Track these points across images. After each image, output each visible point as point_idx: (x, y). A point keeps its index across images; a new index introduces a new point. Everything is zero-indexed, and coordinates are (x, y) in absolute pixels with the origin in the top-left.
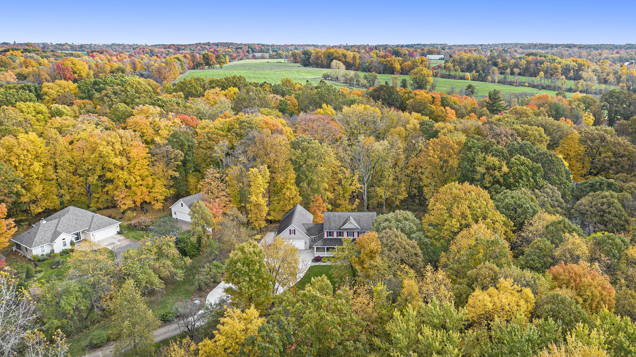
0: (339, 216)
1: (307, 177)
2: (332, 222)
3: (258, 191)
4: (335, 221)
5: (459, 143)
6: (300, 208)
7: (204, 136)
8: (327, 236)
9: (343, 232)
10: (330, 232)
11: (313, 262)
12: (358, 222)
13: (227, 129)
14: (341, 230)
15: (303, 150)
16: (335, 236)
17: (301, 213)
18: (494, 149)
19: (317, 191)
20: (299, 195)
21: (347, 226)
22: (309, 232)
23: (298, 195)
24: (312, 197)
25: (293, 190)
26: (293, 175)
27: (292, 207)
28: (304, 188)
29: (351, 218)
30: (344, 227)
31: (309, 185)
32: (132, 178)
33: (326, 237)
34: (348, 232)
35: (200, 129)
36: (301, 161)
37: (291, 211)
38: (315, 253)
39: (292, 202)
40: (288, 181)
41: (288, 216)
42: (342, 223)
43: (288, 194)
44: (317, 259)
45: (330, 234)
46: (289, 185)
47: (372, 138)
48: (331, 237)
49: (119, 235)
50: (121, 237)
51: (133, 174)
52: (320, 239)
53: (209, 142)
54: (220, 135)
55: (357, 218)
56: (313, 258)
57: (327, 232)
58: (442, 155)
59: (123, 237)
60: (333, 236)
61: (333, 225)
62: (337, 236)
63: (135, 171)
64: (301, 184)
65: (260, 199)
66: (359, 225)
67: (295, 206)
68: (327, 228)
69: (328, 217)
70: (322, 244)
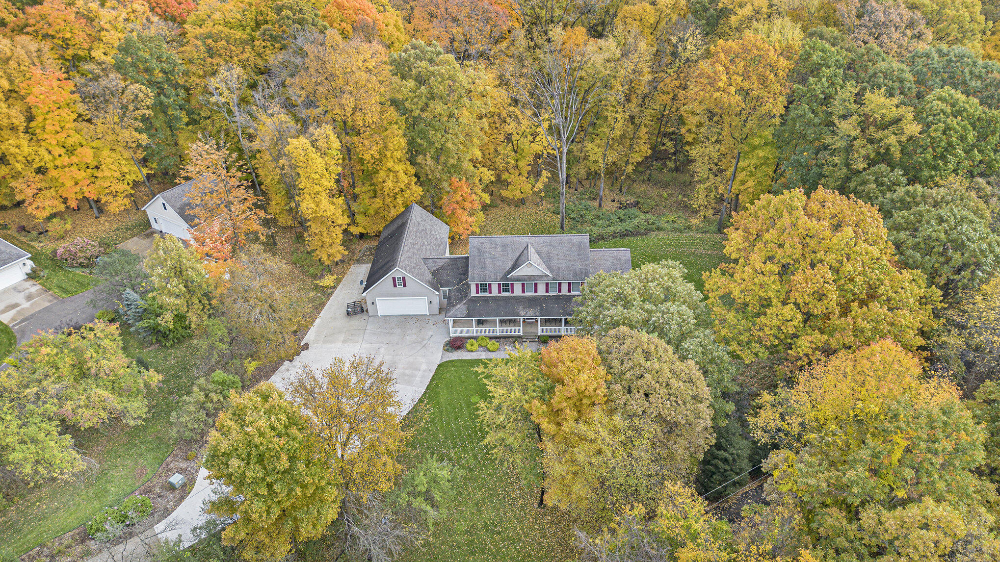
0: (505, 246)
1: (431, 144)
2: (488, 261)
3: (317, 188)
4: (493, 258)
5: (787, 52)
6: (418, 214)
7: (197, 47)
8: (477, 292)
9: (512, 285)
10: (483, 285)
11: (447, 350)
12: (547, 260)
13: (252, 24)
14: (508, 279)
15: (421, 80)
16: (495, 292)
17: (421, 228)
18: (881, 71)
19: (457, 169)
20: (416, 183)
21: (522, 271)
22: (437, 280)
23: (413, 183)
24: (445, 184)
25: (401, 174)
26: (398, 142)
27: (403, 209)
28: (427, 168)
29: (531, 250)
30: (516, 273)
31: (437, 159)
32: (43, 152)
33: (473, 293)
34: (523, 284)
35: (194, 24)
36: (414, 107)
37: (399, 222)
38: (451, 329)
39: (400, 200)
40: (389, 154)
41: (392, 234)
42: (511, 263)
43: (389, 184)
44: (456, 344)
45: (484, 287)
46: (390, 164)
47: (580, 32)
48: (487, 294)
49: (31, 282)
50: (34, 288)
51: (43, 143)
52: (461, 299)
53: (209, 60)
54: (236, 40)
55: (545, 250)
56: (448, 339)
57: (477, 285)
58: (746, 85)
59: (39, 287)
60: (490, 292)
61: (489, 267)
62: (500, 292)
63: (46, 136)
64: (420, 159)
65: (325, 202)
66: (549, 267)
67: (408, 208)
68: (476, 276)
69: (479, 249)
70: (465, 312)
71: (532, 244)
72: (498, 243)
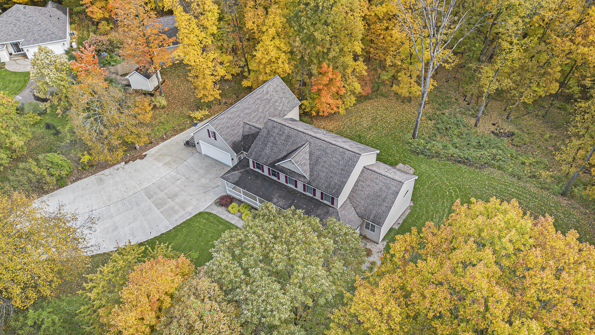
2: (270, 144)
4: (275, 144)
8: (254, 167)
9: (279, 172)
10: (258, 164)
11: (216, 203)
12: (314, 163)
14: (274, 167)
16: (266, 173)
21: (287, 165)
30: (282, 164)
33: (251, 167)
34: (287, 176)
38: (227, 188)
42: (285, 153)
55: (318, 153)
56: (224, 194)
57: (253, 161)
60: (263, 172)
61: (267, 151)
62: (269, 175)
66: (311, 170)
68: (254, 153)
69: (269, 132)
70: (236, 179)
71: (310, 144)
72: (286, 132)
